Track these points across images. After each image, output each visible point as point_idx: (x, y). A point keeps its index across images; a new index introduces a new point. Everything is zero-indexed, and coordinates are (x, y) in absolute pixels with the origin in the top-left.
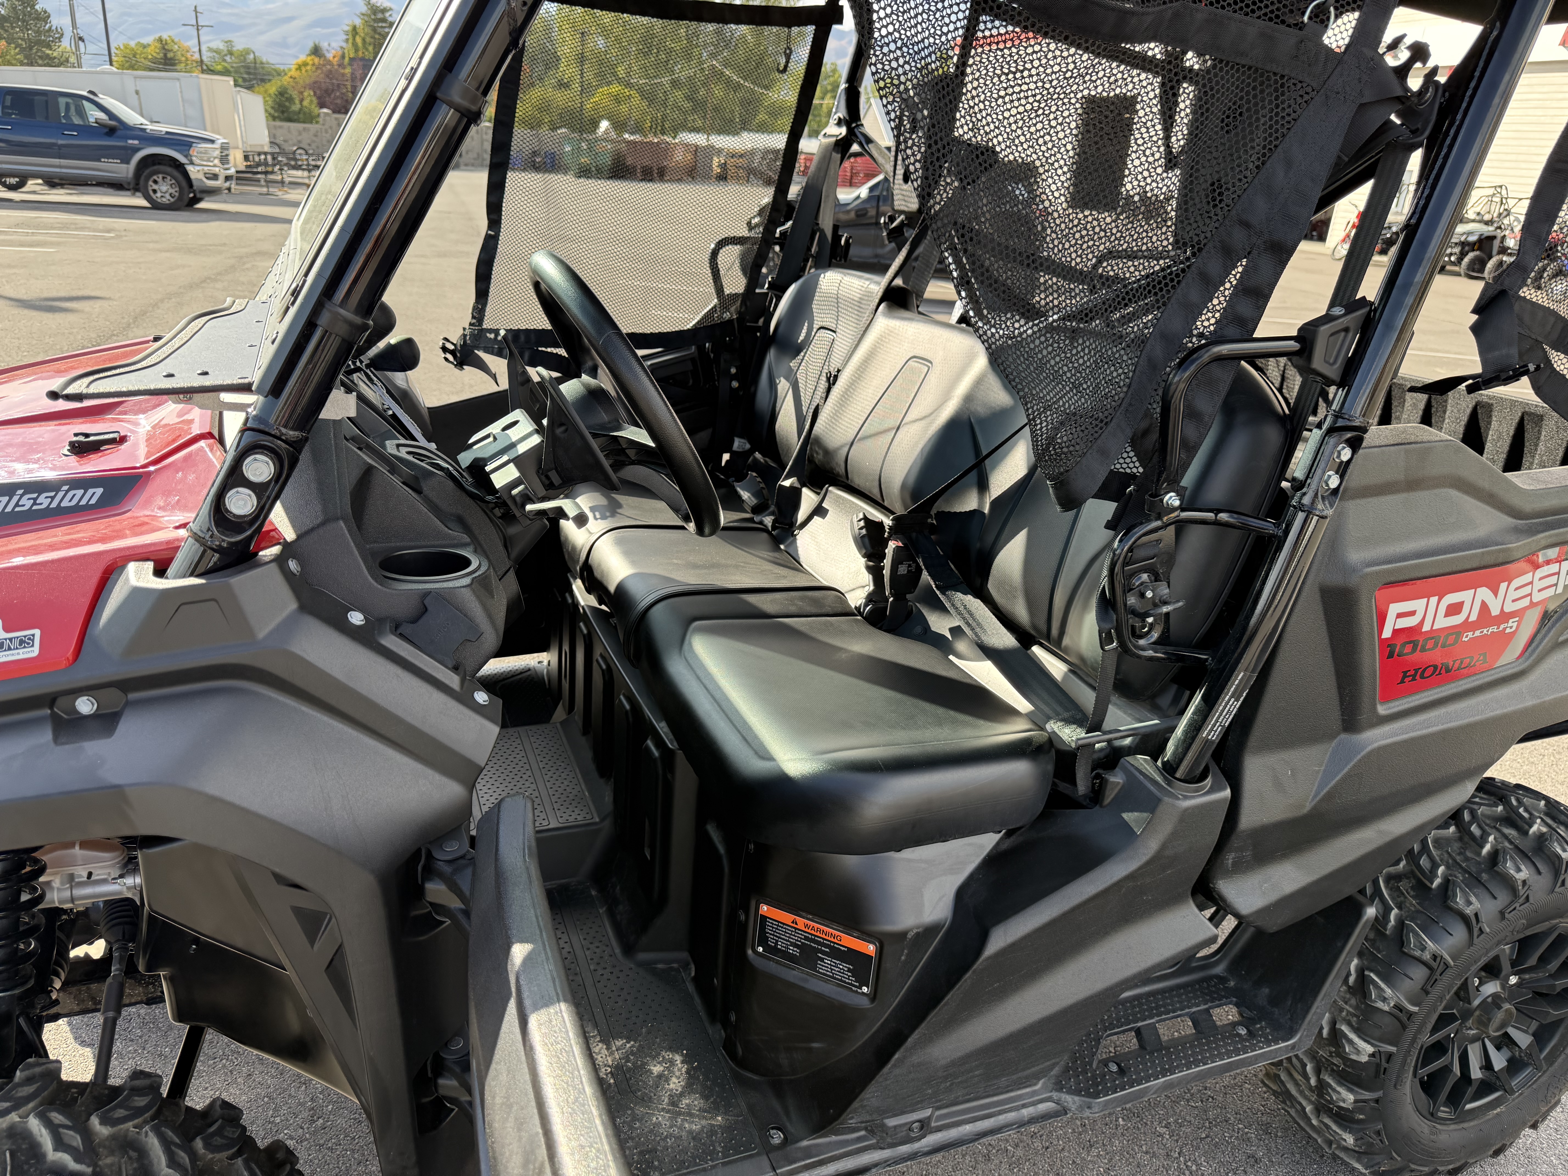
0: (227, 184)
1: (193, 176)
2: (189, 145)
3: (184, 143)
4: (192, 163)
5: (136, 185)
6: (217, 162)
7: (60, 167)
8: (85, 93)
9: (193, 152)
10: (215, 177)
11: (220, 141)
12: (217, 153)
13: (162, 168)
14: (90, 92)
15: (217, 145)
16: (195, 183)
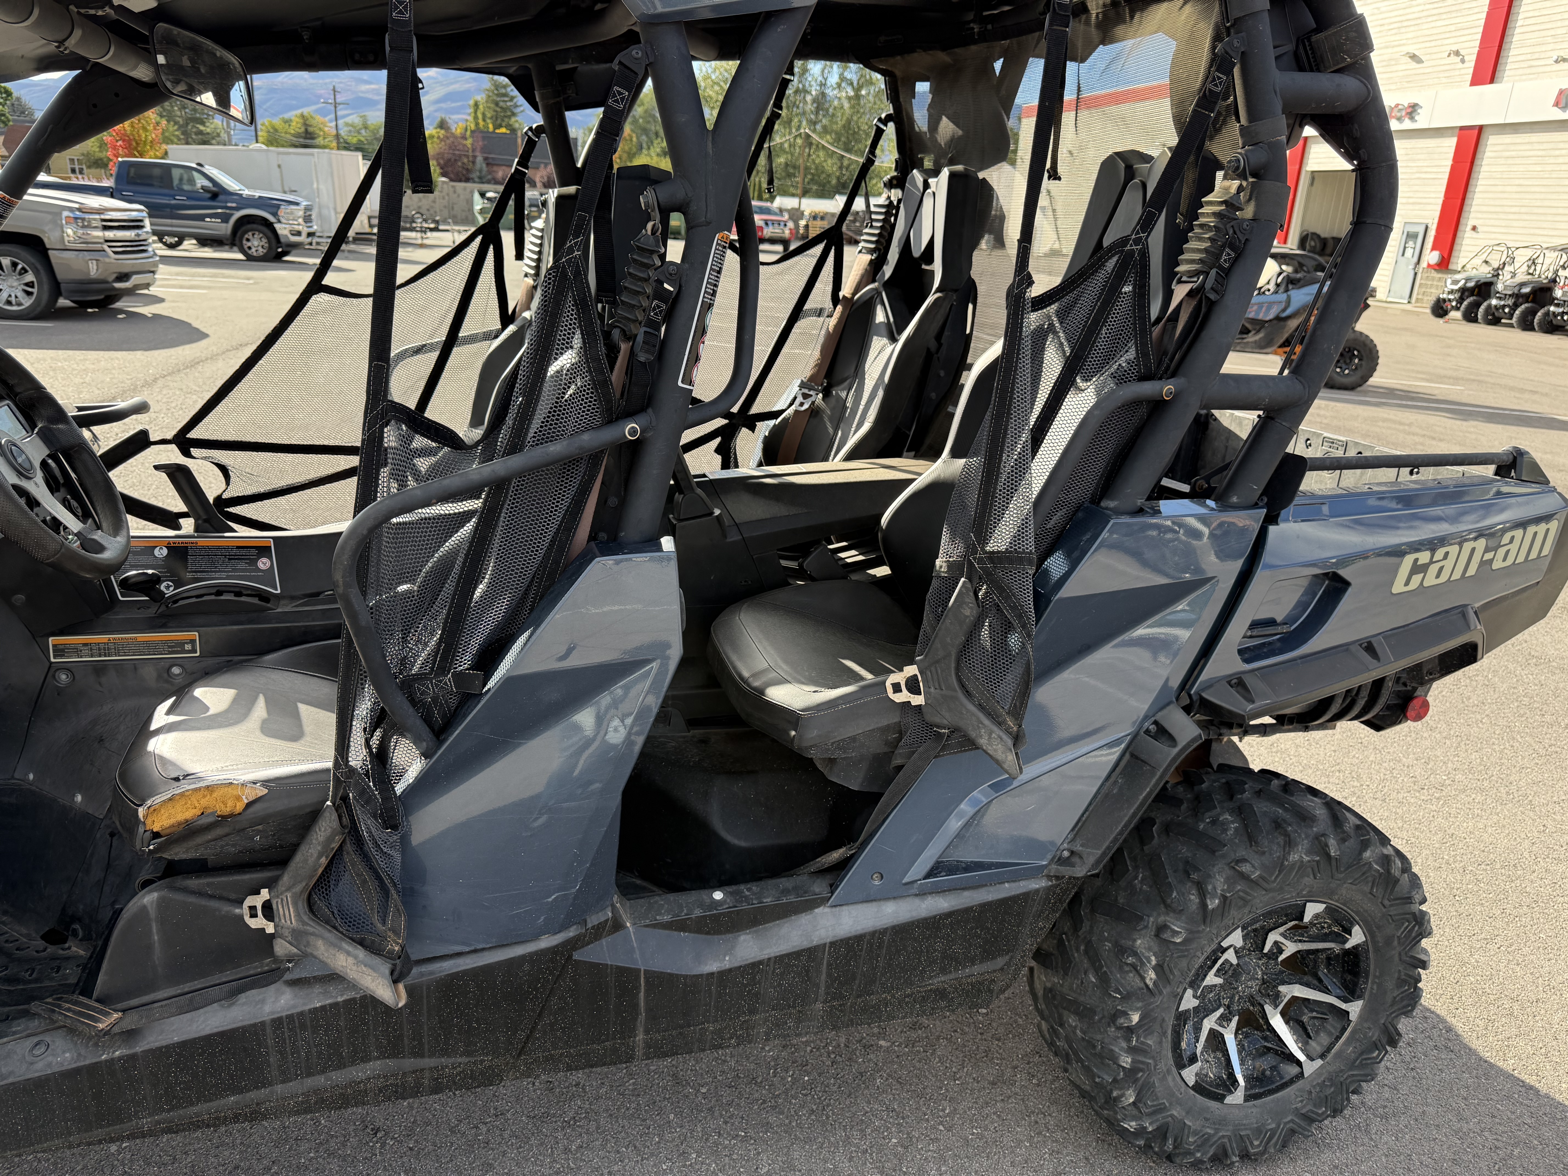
0: (309, 240)
1: (280, 232)
2: (278, 207)
3: (273, 206)
4: (279, 221)
5: (234, 240)
6: (301, 220)
7: (172, 226)
8: (194, 165)
9: (281, 213)
10: (299, 233)
11: (305, 203)
12: (301, 213)
13: (254, 226)
14: (199, 164)
15: (302, 207)
16: (282, 240)
